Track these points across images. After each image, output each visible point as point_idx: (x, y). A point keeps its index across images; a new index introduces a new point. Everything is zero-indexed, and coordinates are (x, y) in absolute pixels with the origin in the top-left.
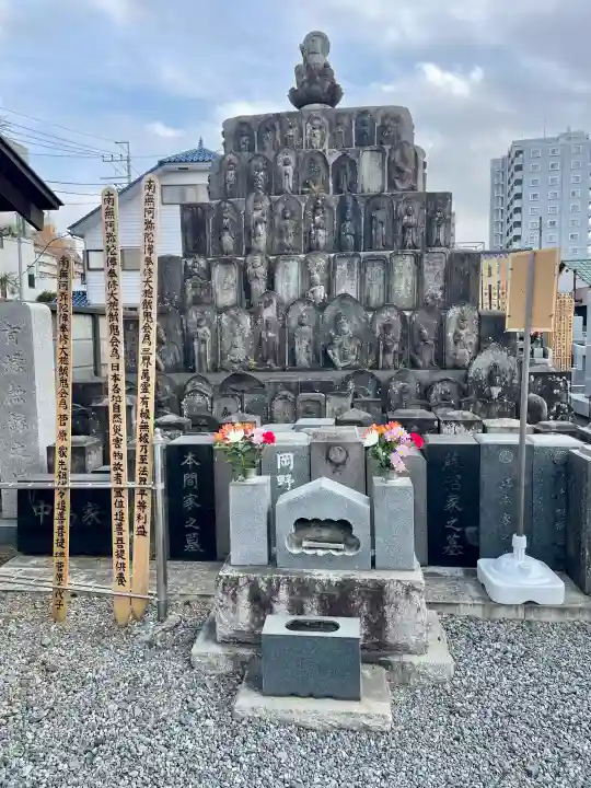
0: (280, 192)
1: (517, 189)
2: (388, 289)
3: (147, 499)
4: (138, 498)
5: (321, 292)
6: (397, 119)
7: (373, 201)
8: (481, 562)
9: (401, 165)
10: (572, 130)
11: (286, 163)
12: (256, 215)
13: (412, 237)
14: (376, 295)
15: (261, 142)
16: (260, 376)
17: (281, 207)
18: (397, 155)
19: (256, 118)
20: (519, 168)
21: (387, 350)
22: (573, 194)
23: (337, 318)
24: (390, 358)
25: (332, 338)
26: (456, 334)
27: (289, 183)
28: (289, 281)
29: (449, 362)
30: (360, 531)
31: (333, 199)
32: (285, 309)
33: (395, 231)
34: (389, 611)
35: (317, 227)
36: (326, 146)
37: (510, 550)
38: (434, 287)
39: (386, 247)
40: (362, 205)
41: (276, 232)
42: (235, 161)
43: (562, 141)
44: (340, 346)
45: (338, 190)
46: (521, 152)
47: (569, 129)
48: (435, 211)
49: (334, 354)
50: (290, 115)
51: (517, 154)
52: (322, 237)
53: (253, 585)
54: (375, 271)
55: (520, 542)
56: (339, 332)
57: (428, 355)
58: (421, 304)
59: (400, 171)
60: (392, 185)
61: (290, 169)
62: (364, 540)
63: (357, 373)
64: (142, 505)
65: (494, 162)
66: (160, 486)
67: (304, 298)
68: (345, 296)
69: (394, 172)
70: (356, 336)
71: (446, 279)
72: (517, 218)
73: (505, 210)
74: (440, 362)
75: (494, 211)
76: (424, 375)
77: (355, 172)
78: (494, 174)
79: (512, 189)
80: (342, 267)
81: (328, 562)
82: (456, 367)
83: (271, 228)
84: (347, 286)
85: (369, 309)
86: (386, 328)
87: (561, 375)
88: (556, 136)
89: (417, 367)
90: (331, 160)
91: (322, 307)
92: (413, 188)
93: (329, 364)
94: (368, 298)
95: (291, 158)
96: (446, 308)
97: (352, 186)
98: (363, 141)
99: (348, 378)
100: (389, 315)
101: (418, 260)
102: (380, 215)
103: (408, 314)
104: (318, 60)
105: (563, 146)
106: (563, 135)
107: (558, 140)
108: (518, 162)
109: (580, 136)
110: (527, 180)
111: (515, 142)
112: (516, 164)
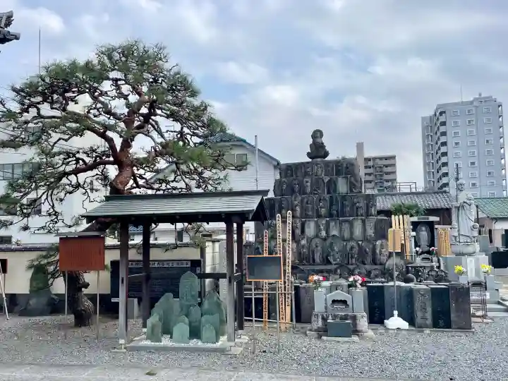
0: (305, 193)
1: (443, 139)
2: (352, 233)
3: (290, 296)
4: (287, 296)
5: (324, 234)
6: (352, 165)
7: (344, 198)
8: (385, 321)
9: (355, 182)
10: (483, 95)
11: (307, 182)
12: (296, 202)
13: (361, 211)
14: (347, 235)
15: (296, 174)
16: (301, 267)
17: (305, 200)
18: (352, 179)
19: (294, 164)
20: (444, 124)
21: (352, 257)
22: (487, 141)
23: (332, 244)
24: (354, 260)
25: (330, 252)
26: (380, 251)
27: (309, 190)
28: (310, 230)
29: (378, 262)
30: (349, 303)
31: (327, 197)
32: (310, 240)
33: (353, 210)
34: (358, 322)
35: (321, 208)
36: (323, 175)
37: (393, 316)
38: (370, 232)
39: (350, 216)
40: (339, 199)
41: (304, 210)
42: (286, 181)
43: (475, 104)
44: (333, 255)
45: (329, 193)
46: (444, 112)
47: (480, 95)
48: (370, 202)
49: (331, 259)
50: (308, 163)
51: (441, 113)
52: (323, 211)
53: (323, 316)
54: (346, 226)
55: (396, 313)
56: (333, 250)
57: (369, 259)
58: (365, 239)
59: (354, 185)
60: (351, 191)
61: (309, 184)
62: (351, 305)
63: (341, 266)
64: (288, 298)
65: (423, 119)
66: (293, 292)
67: (317, 236)
68: (334, 236)
69: (352, 186)
70: (339, 251)
71: (375, 228)
72: (444, 159)
73: (435, 154)
74: (374, 262)
75: (426, 155)
76: (368, 267)
77: (336, 185)
78: (425, 128)
79: (439, 139)
80: (332, 224)
81: (342, 311)
82: (381, 264)
83: (302, 208)
84: (335, 232)
85: (344, 241)
86: (352, 248)
87: (421, 267)
88: (471, 99)
89: (365, 264)
90: (326, 181)
91: (325, 239)
92: (361, 192)
93: (329, 263)
94: (344, 237)
95: (309, 180)
96: (376, 241)
97: (335, 191)
98: (338, 173)
99: (338, 268)
100: (353, 243)
101: (363, 222)
102: (346, 203)
103: (360, 243)
104: (318, 140)
105: (476, 107)
106: (476, 99)
107: (471, 103)
108: (442, 119)
109: (488, 100)
110: (450, 133)
111: (438, 105)
112: (440, 121)
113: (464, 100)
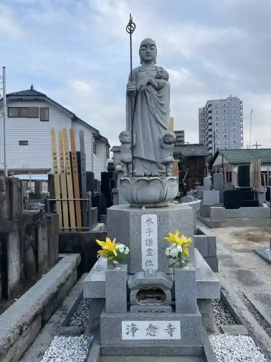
1: (210, 121)
10: (232, 96)
20: (210, 112)
22: (234, 123)
43: (228, 101)
46: (211, 105)
47: (231, 96)
51: (209, 106)
65: (200, 109)
72: (210, 133)
73: (205, 130)
75: (201, 131)
78: (200, 115)
79: (208, 121)
88: (226, 98)
105: (228, 103)
106: (228, 98)
107: (226, 100)
108: (210, 109)
109: (236, 99)
110: (214, 117)
111: (208, 101)
112: (209, 110)
113: (222, 99)
